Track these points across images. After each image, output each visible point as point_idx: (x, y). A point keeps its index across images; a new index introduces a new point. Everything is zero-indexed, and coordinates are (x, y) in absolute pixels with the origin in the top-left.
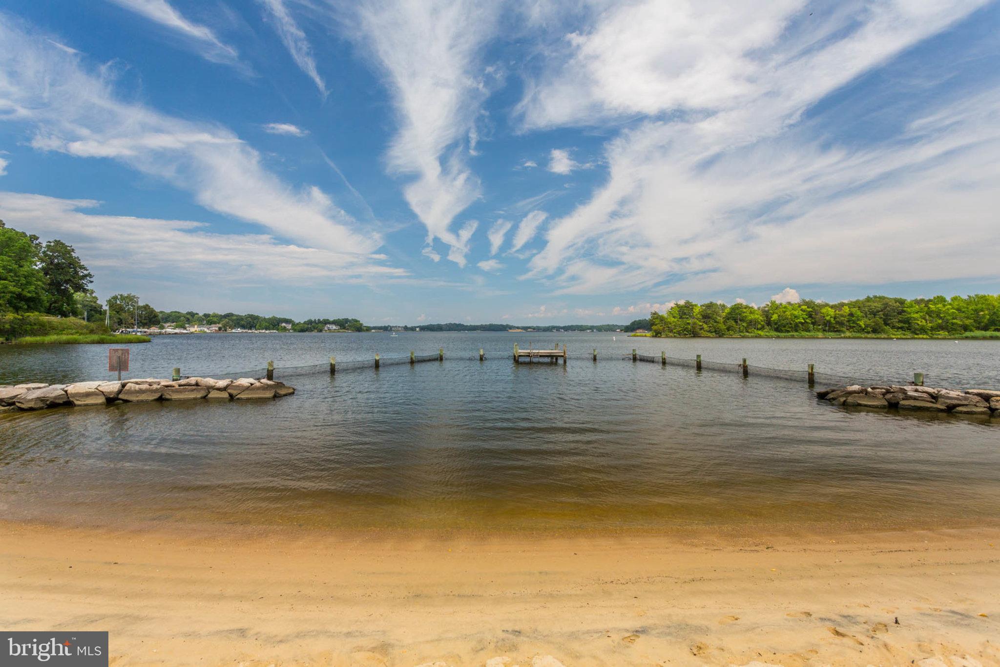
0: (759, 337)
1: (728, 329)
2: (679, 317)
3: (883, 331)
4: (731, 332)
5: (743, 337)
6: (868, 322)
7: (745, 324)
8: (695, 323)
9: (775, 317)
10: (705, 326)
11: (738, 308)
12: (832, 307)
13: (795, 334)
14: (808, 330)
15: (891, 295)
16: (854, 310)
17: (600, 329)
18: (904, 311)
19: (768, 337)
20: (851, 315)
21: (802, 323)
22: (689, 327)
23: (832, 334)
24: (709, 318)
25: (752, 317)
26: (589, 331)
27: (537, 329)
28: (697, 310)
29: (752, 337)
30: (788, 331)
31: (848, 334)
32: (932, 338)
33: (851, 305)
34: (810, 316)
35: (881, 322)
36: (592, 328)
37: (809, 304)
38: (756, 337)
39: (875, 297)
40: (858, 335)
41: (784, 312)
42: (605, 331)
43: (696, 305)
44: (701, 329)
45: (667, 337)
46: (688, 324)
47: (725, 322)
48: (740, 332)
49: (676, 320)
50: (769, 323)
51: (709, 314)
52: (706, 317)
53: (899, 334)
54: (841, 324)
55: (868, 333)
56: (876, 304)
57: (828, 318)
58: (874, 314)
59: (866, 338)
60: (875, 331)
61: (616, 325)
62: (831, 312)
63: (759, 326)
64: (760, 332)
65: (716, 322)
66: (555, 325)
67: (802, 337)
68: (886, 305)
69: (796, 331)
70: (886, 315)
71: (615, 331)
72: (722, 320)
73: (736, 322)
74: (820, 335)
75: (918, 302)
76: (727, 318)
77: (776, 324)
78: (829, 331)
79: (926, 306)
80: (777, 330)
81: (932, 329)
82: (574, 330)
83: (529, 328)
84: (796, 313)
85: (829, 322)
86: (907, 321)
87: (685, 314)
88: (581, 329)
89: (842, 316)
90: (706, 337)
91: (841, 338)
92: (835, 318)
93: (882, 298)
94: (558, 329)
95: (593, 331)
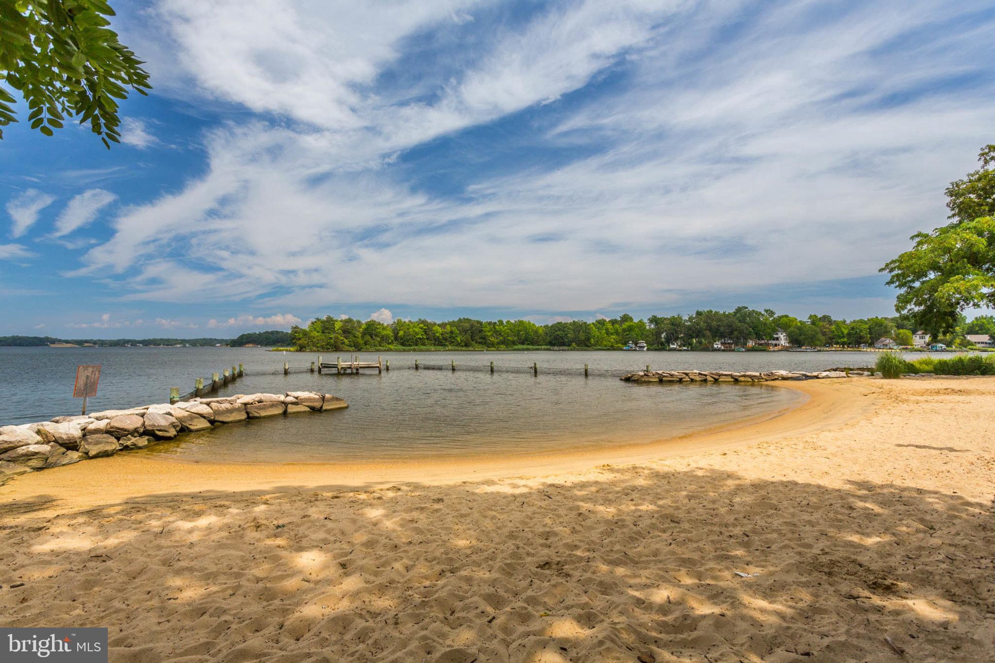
0: (389, 350)
1: (366, 343)
2: (321, 332)
3: (471, 345)
4: (368, 347)
5: (378, 351)
6: (462, 338)
7: (378, 339)
8: (337, 338)
9: (401, 333)
10: (346, 341)
11: (373, 324)
12: (439, 325)
13: (416, 347)
14: (424, 344)
15: (474, 318)
16: (454, 329)
17: (194, 343)
18: (482, 331)
19: (396, 351)
20: (452, 332)
21: (420, 338)
22: (332, 341)
23: (440, 347)
24: (349, 333)
25: (384, 333)
26: (179, 346)
27: (102, 343)
28: (338, 326)
29: (385, 351)
30: (410, 345)
31: (450, 348)
32: (498, 350)
33: (452, 324)
34: (426, 333)
35: (469, 338)
36: (183, 342)
37: (424, 322)
38: (388, 350)
39: (464, 319)
40: (457, 348)
41: (408, 329)
42: (201, 345)
43: (336, 321)
44: (342, 343)
45: (311, 351)
46: (331, 338)
47: (363, 337)
48: (375, 346)
49: (319, 334)
50: (396, 338)
51: (348, 329)
52: (346, 332)
53: (480, 347)
54: (446, 339)
55: (462, 346)
56: (466, 325)
57: (438, 335)
58: (466, 332)
59: (461, 350)
60: (466, 345)
61: (215, 339)
62: (440, 330)
63: (390, 341)
64: (390, 346)
65: (355, 337)
66: (127, 338)
67: (421, 351)
68: (472, 326)
69: (417, 345)
70: (472, 333)
71: (214, 345)
72: (360, 335)
73: (372, 337)
74: (433, 348)
75: (490, 323)
76: (364, 334)
77: (402, 339)
78: (438, 345)
79: (494, 327)
80: (403, 344)
81: (498, 343)
82: (159, 345)
83: (87, 341)
84: (416, 330)
85: (438, 337)
86: (484, 338)
87: (327, 329)
88: (169, 343)
89: (447, 333)
90: (347, 351)
91: (447, 350)
92: (442, 334)
93: (468, 320)
94: (134, 343)
95: (184, 346)
